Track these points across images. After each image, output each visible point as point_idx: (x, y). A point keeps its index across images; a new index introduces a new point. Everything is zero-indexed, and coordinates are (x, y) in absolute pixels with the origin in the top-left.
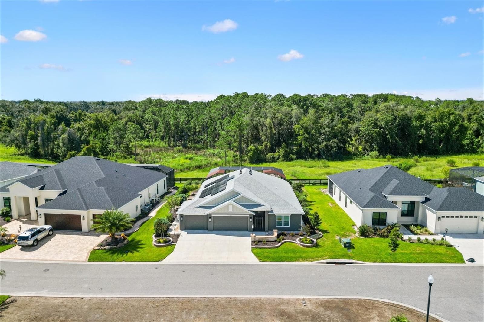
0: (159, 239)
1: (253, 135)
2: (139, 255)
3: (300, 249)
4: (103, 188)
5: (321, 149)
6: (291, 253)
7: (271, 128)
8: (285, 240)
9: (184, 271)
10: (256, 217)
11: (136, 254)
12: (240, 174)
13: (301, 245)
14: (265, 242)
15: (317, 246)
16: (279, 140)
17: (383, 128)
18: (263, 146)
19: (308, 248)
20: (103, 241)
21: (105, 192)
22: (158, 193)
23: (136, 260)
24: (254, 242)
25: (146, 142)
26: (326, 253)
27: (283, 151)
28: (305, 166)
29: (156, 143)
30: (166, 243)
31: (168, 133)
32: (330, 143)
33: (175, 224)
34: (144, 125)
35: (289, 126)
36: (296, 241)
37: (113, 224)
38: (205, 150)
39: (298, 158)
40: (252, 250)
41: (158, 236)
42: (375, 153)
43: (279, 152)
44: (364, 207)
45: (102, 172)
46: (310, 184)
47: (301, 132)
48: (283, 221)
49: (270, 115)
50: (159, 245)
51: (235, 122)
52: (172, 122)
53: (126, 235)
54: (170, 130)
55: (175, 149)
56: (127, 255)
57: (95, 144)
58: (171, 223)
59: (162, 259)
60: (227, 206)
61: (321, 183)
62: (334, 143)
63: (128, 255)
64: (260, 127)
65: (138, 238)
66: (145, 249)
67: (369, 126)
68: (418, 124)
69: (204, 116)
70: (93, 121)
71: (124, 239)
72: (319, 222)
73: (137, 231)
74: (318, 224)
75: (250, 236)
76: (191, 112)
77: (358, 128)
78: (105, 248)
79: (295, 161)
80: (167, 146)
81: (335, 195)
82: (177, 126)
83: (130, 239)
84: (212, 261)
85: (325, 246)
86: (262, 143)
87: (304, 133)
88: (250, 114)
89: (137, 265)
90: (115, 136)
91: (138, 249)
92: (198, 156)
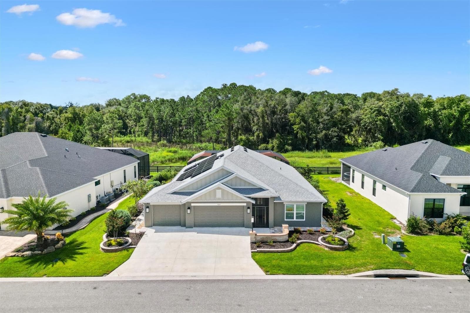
0: (111, 240)
1: (244, 126)
2: (74, 265)
3: (327, 254)
4: (38, 169)
5: (320, 139)
6: (313, 259)
7: (263, 117)
8: (301, 239)
9: (140, 294)
10: (256, 207)
11: (70, 263)
12: (232, 151)
13: (327, 247)
14: (272, 243)
15: (350, 248)
16: (272, 131)
17: (387, 116)
18: (255, 136)
19: (338, 252)
20: (26, 244)
21: (40, 173)
22: (125, 182)
23: (65, 275)
24: (255, 243)
25: (128, 137)
26: (369, 260)
27: (277, 142)
28: (303, 157)
29: (139, 139)
30: (120, 246)
31: (151, 128)
32: (330, 132)
33: (141, 218)
34: (127, 121)
35: (282, 116)
36: (318, 241)
37: (36, 217)
38: (191, 145)
39: (294, 149)
40: (252, 256)
41: (110, 235)
42: (380, 143)
43: (272, 143)
44: (413, 191)
45: (45, 151)
46: (315, 172)
47: (298, 120)
48: (295, 212)
49: (261, 102)
50: (109, 248)
51: (224, 109)
52: (155, 115)
53: (63, 235)
54: (153, 124)
55: (158, 143)
56: (53, 266)
57: (65, 133)
58: (135, 218)
59: (107, 273)
60: (214, 190)
61: (328, 172)
62: (334, 132)
63: (55, 266)
64: (251, 117)
65: (80, 240)
66: (87, 255)
67: (372, 114)
68: (427, 110)
69: (190, 109)
70: (71, 115)
71: (58, 240)
72: (346, 214)
73: (84, 228)
74: (345, 217)
75: (249, 234)
76: (177, 106)
77: (358, 117)
78: (23, 254)
79: (291, 152)
80: (150, 141)
81: (353, 181)
82: (161, 120)
83: (68, 240)
84: (189, 275)
85: (363, 248)
86: (254, 134)
87: (301, 122)
88: (240, 103)
89: (65, 282)
90: (90, 127)
91: (76, 256)
92: (183, 150)
